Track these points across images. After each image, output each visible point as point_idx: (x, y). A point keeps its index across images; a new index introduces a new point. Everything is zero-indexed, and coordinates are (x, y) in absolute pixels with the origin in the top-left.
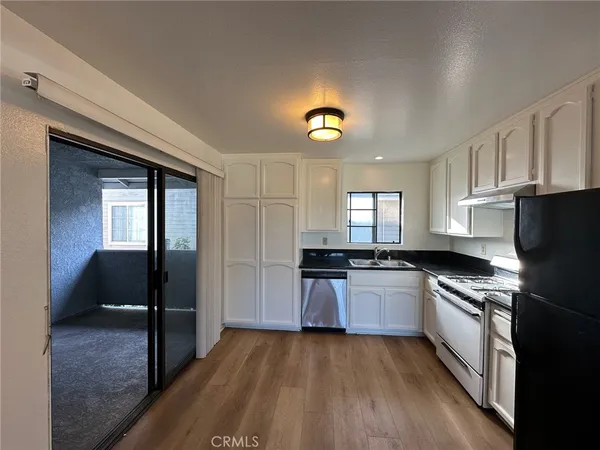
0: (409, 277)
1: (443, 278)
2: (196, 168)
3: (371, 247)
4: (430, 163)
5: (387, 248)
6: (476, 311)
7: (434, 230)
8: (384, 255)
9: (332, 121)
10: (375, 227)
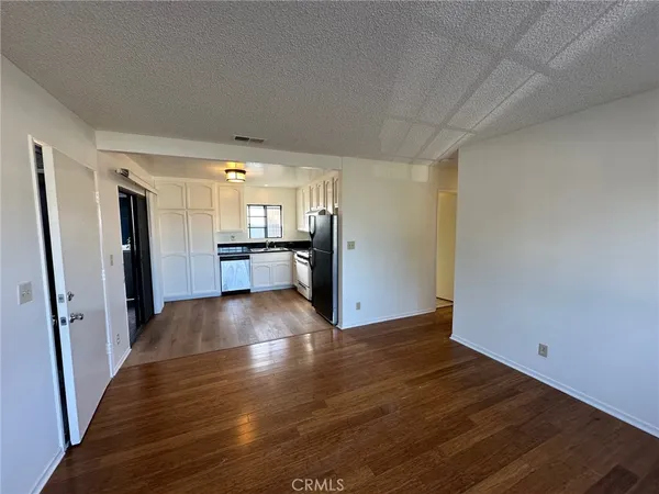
0: (285, 255)
1: (299, 253)
2: (146, 190)
3: (264, 241)
4: (296, 189)
5: (274, 241)
6: (305, 261)
7: (301, 229)
8: (272, 245)
9: (240, 176)
10: (266, 228)
